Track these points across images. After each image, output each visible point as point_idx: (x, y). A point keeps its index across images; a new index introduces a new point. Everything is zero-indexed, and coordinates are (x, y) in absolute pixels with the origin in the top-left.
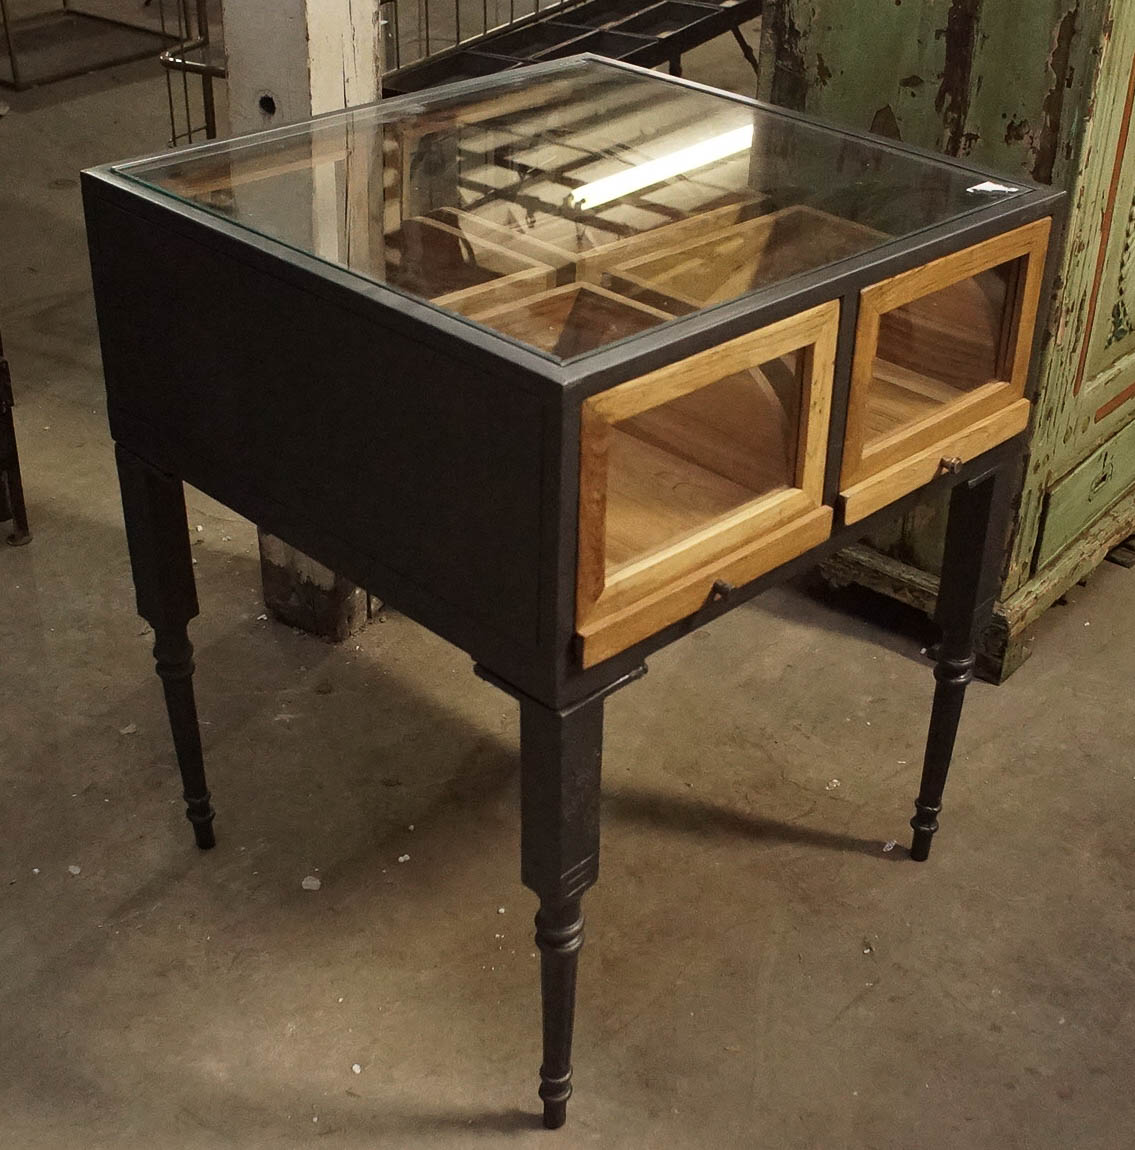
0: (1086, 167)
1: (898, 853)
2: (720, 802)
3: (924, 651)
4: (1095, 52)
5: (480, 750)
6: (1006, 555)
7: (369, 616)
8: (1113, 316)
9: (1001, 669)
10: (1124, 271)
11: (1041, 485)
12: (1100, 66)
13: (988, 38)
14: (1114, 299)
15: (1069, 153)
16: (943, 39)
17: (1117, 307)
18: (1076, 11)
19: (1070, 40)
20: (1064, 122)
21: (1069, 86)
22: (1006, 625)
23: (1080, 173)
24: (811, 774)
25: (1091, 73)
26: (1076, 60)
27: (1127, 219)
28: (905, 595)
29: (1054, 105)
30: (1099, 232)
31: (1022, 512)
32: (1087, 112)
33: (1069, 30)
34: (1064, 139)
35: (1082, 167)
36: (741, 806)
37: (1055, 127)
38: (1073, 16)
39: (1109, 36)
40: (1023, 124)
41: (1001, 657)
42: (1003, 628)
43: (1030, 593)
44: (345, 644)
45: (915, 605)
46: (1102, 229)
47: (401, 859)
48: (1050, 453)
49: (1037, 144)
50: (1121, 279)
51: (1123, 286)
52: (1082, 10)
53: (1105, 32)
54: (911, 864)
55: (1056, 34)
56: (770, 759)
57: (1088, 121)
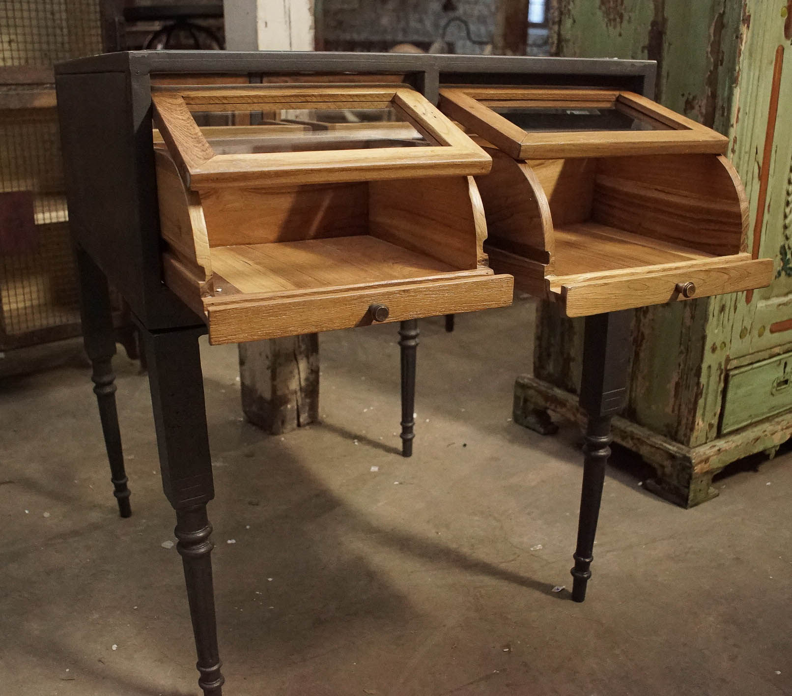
0: (737, 122)
1: (562, 594)
2: (454, 546)
3: (640, 483)
4: (737, 37)
5: (317, 495)
6: (693, 412)
7: (299, 425)
8: (781, 254)
9: (688, 496)
10: (787, 221)
11: (721, 366)
12: (743, 48)
13: (672, 44)
14: (781, 241)
15: (723, 113)
16: (646, 52)
17: (783, 247)
18: (724, 12)
19: (721, 32)
20: (719, 92)
21: (721, 65)
22: (690, 462)
23: (732, 126)
24: (525, 539)
25: (735, 52)
26: (725, 47)
27: (787, 181)
28: (628, 442)
29: (713, 81)
30: (756, 180)
31: (703, 380)
32: (734, 81)
33: (721, 26)
34: (720, 103)
35: (733, 120)
36: (466, 550)
37: (714, 96)
38: (722, 15)
39: (748, 27)
40: (694, 98)
41: (688, 487)
42: (688, 464)
43: (714, 446)
44: (277, 437)
45: (634, 449)
46: (760, 178)
47: (229, 542)
48: (727, 341)
49: (704, 111)
50: (786, 227)
51: (788, 232)
52: (727, 10)
53: (744, 23)
54: (570, 602)
55: (712, 31)
56: (502, 528)
57: (736, 87)
